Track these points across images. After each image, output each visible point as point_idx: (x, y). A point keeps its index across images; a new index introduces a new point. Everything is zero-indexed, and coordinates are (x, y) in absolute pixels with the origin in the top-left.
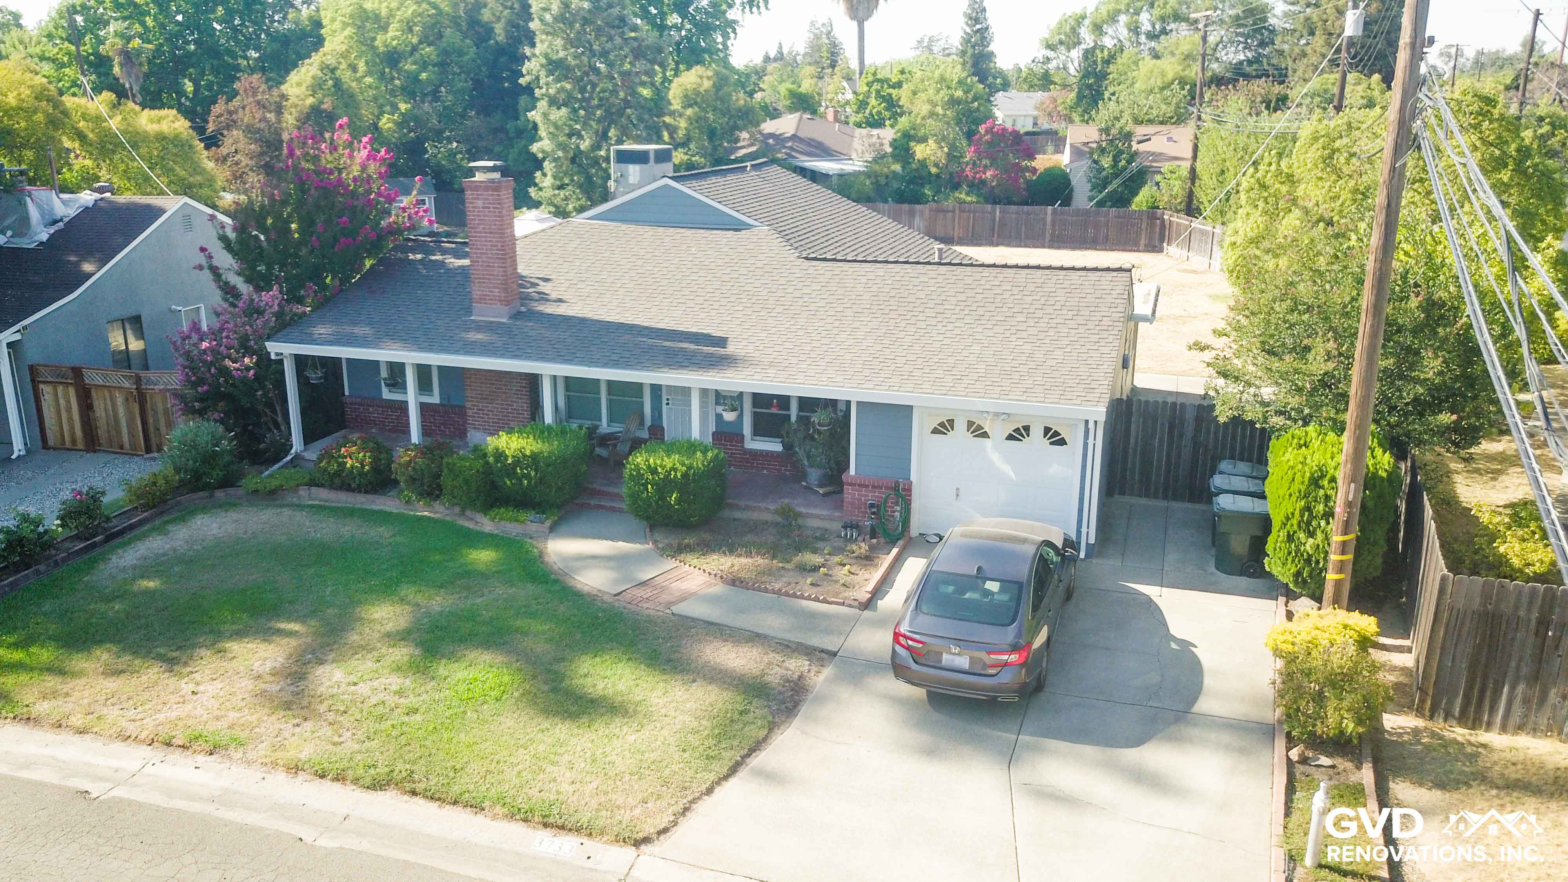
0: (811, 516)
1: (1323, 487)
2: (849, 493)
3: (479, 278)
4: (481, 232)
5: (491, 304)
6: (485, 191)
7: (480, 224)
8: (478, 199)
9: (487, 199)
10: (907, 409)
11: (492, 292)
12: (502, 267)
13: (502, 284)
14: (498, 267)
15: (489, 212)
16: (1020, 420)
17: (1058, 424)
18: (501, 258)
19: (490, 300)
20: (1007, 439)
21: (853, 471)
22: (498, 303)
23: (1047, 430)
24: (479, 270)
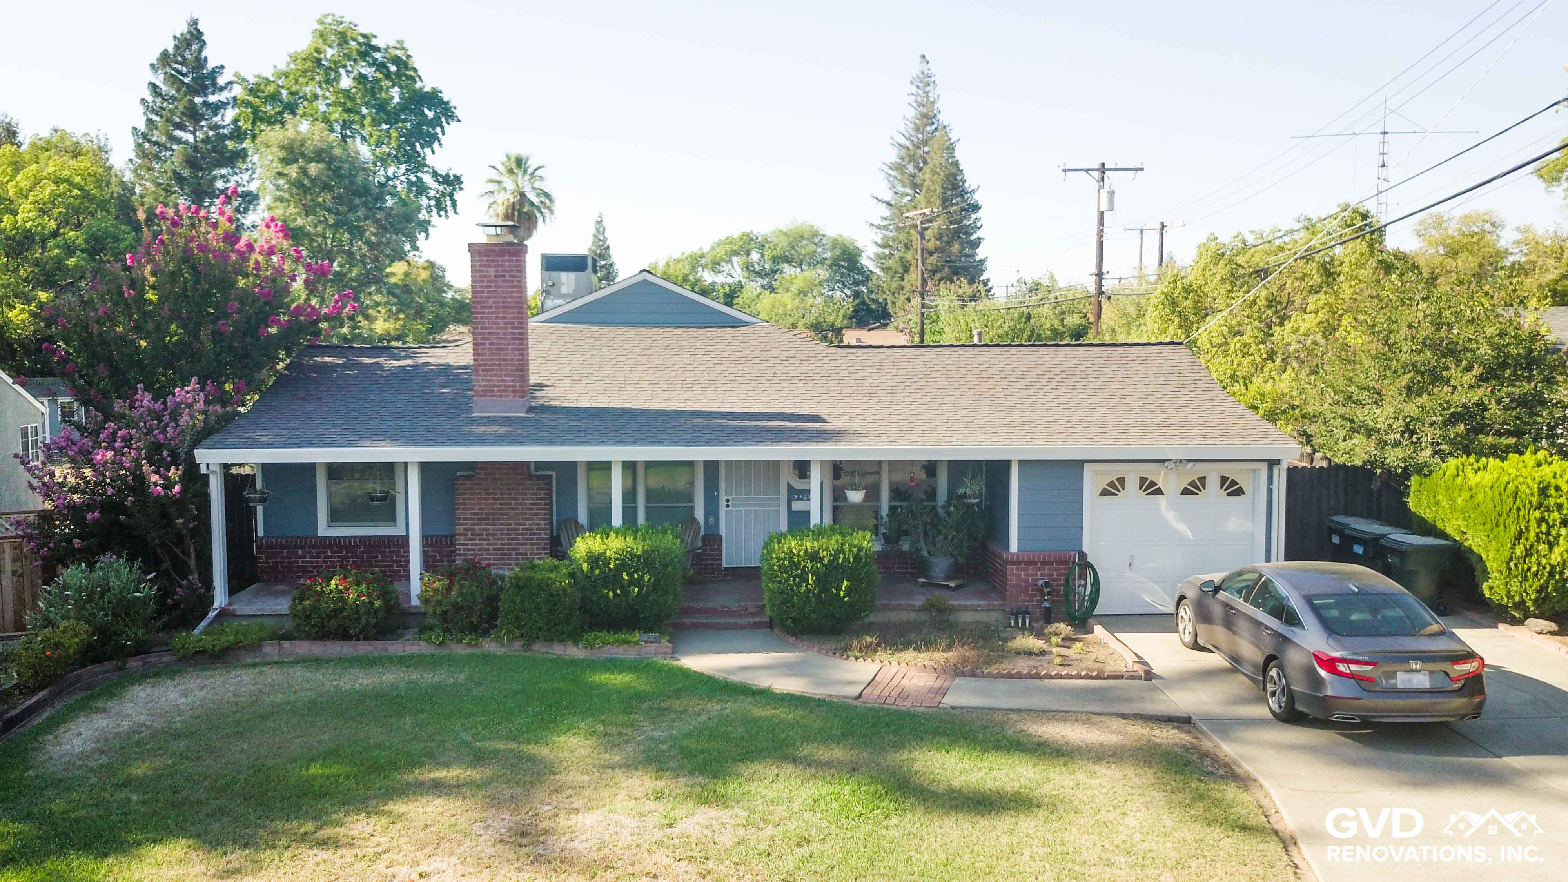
0: (965, 608)
2: (1014, 575)
3: (485, 365)
4: (490, 307)
5: (501, 396)
6: (498, 256)
7: (490, 297)
8: (490, 266)
9: (503, 266)
10: (1078, 465)
11: (503, 381)
12: (518, 349)
13: (517, 370)
14: (514, 349)
15: (504, 281)
16: (1193, 473)
17: (1233, 472)
18: (517, 339)
19: (499, 391)
20: (1182, 494)
21: (1014, 547)
22: (511, 395)
23: (1224, 480)
24: (485, 354)
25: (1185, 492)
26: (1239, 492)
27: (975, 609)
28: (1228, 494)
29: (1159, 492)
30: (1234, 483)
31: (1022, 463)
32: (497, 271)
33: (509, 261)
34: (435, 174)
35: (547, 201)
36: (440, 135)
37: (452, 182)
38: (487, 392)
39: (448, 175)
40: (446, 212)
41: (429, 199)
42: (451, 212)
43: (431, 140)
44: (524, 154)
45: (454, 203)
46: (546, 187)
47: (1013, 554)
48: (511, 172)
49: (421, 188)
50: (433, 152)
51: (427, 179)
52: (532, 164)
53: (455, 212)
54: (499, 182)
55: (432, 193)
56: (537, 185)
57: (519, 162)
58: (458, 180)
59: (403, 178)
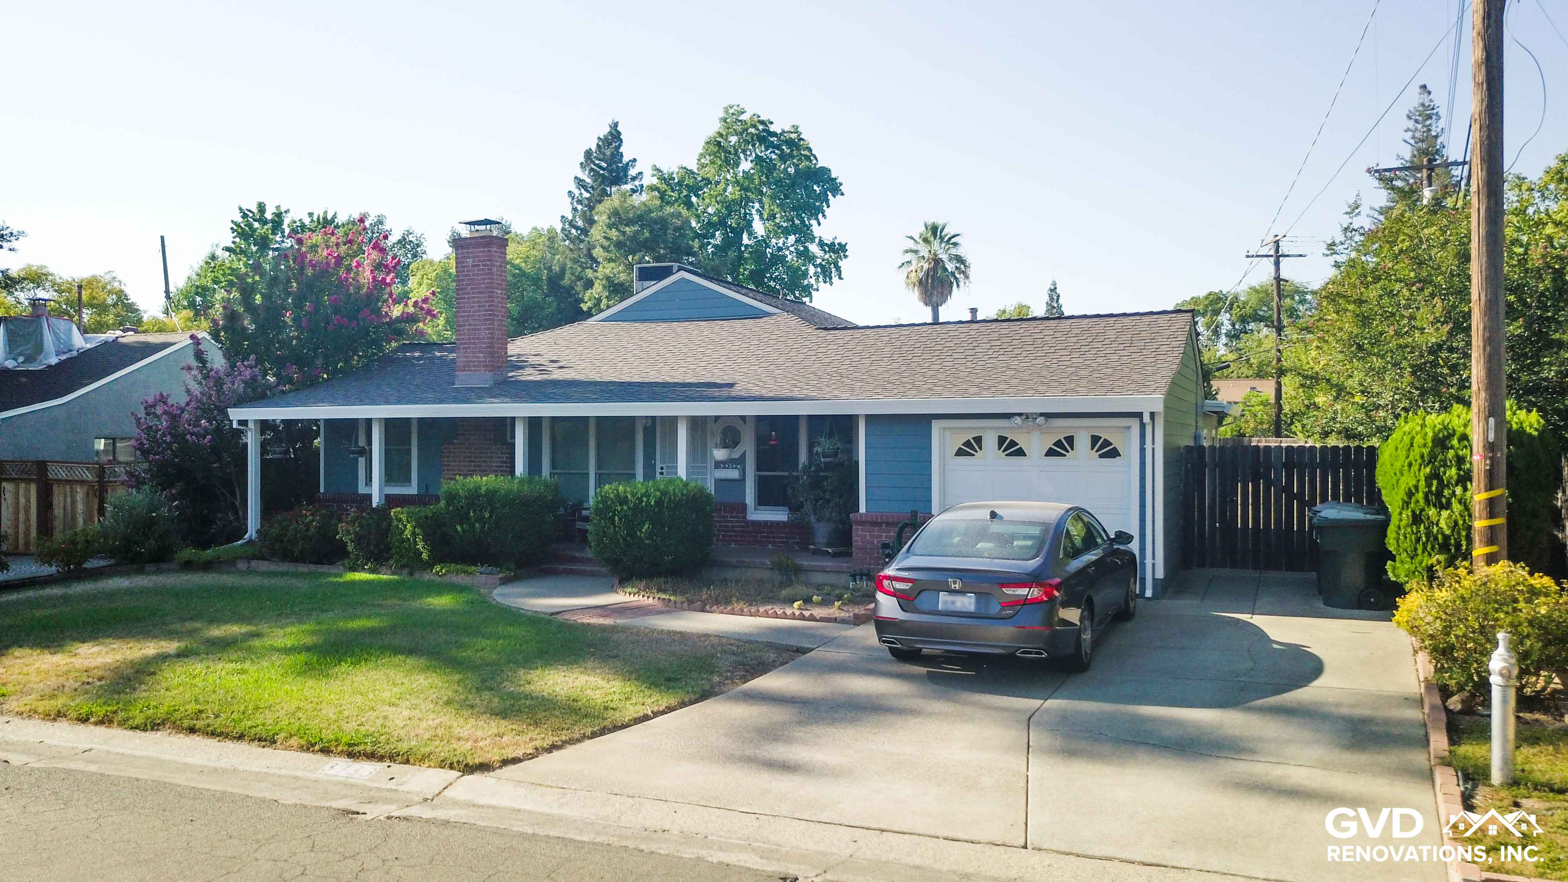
0: (815, 569)
1: (1452, 447)
2: (858, 537)
3: (465, 344)
4: (468, 293)
5: (475, 371)
6: (475, 248)
7: (468, 285)
8: (469, 258)
9: (477, 257)
10: (925, 421)
11: (477, 357)
12: (489, 329)
13: (487, 347)
14: (485, 329)
15: (478, 270)
16: (1061, 429)
17: (1107, 430)
18: (488, 320)
19: (474, 366)
20: (1047, 455)
21: (862, 509)
22: (483, 369)
23: (1095, 439)
24: (464, 334)
25: (1051, 453)
26: (1114, 453)
27: (824, 571)
28: (1101, 456)
29: (1021, 453)
30: (1107, 443)
31: (870, 418)
32: (474, 261)
33: (482, 252)
34: (821, 244)
35: (962, 266)
36: (825, 208)
37: (838, 250)
38: (466, 367)
39: (833, 244)
40: (831, 278)
41: (815, 266)
42: (835, 279)
43: (816, 212)
44: (940, 222)
45: (838, 269)
46: (960, 251)
47: (862, 514)
48: (926, 240)
49: (806, 256)
50: (819, 224)
51: (814, 248)
52: (949, 231)
53: (840, 278)
54: (916, 252)
55: (819, 261)
56: (953, 251)
57: (934, 230)
58: (843, 248)
59: (792, 249)
